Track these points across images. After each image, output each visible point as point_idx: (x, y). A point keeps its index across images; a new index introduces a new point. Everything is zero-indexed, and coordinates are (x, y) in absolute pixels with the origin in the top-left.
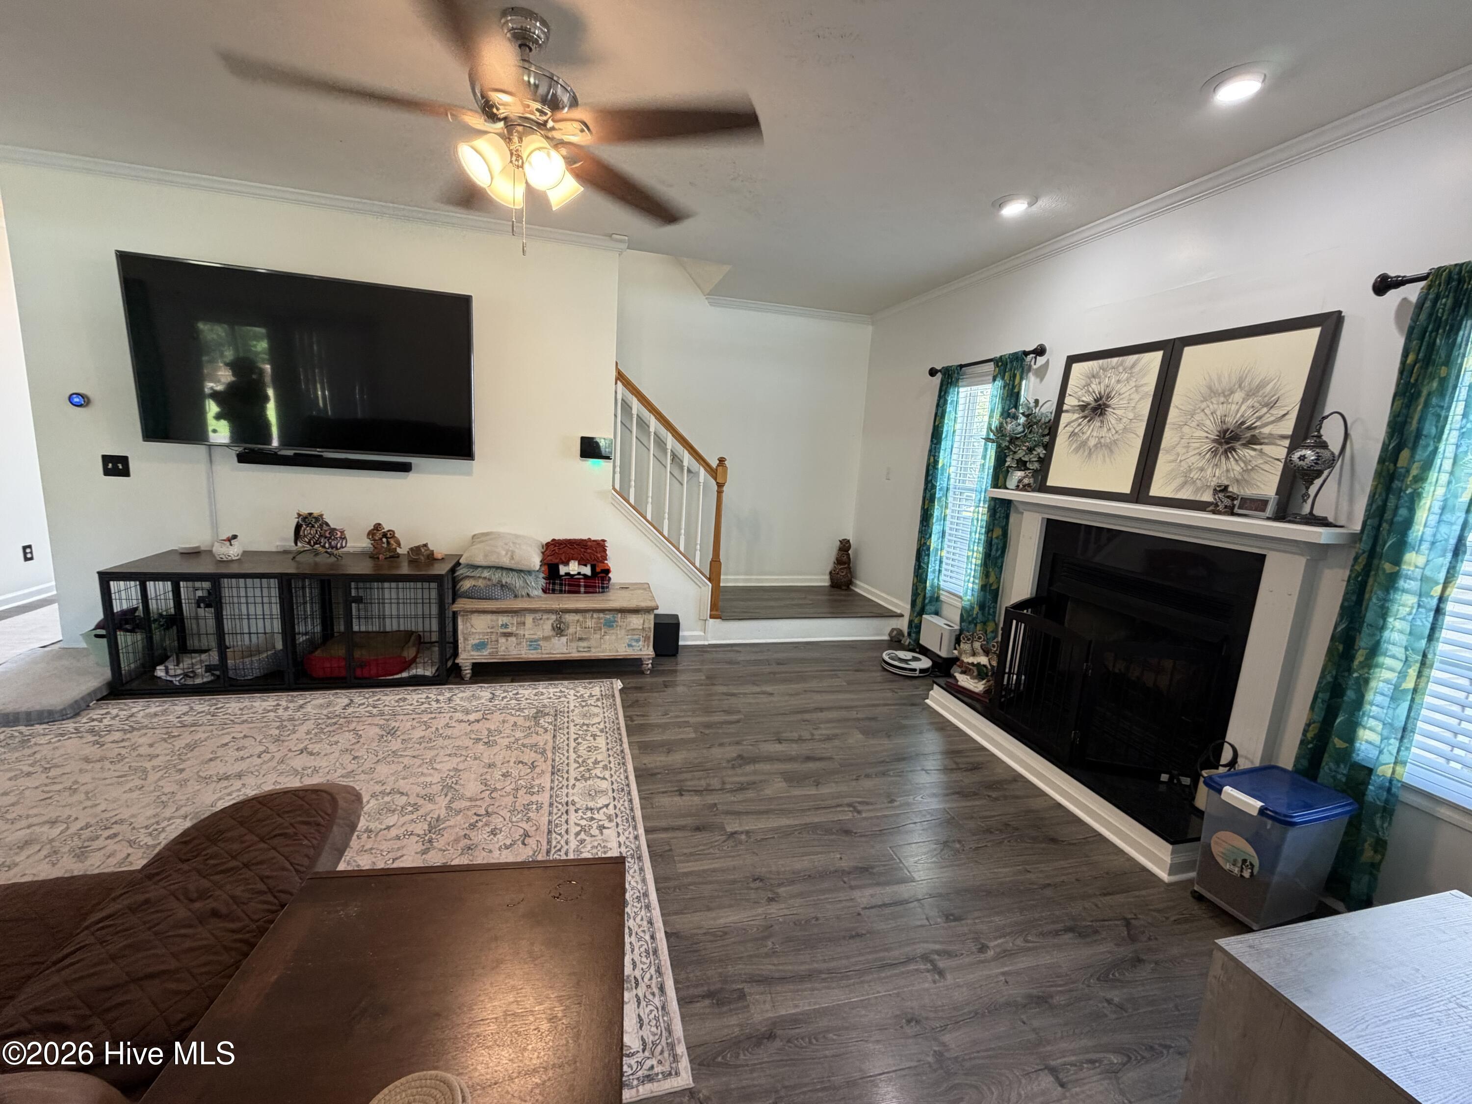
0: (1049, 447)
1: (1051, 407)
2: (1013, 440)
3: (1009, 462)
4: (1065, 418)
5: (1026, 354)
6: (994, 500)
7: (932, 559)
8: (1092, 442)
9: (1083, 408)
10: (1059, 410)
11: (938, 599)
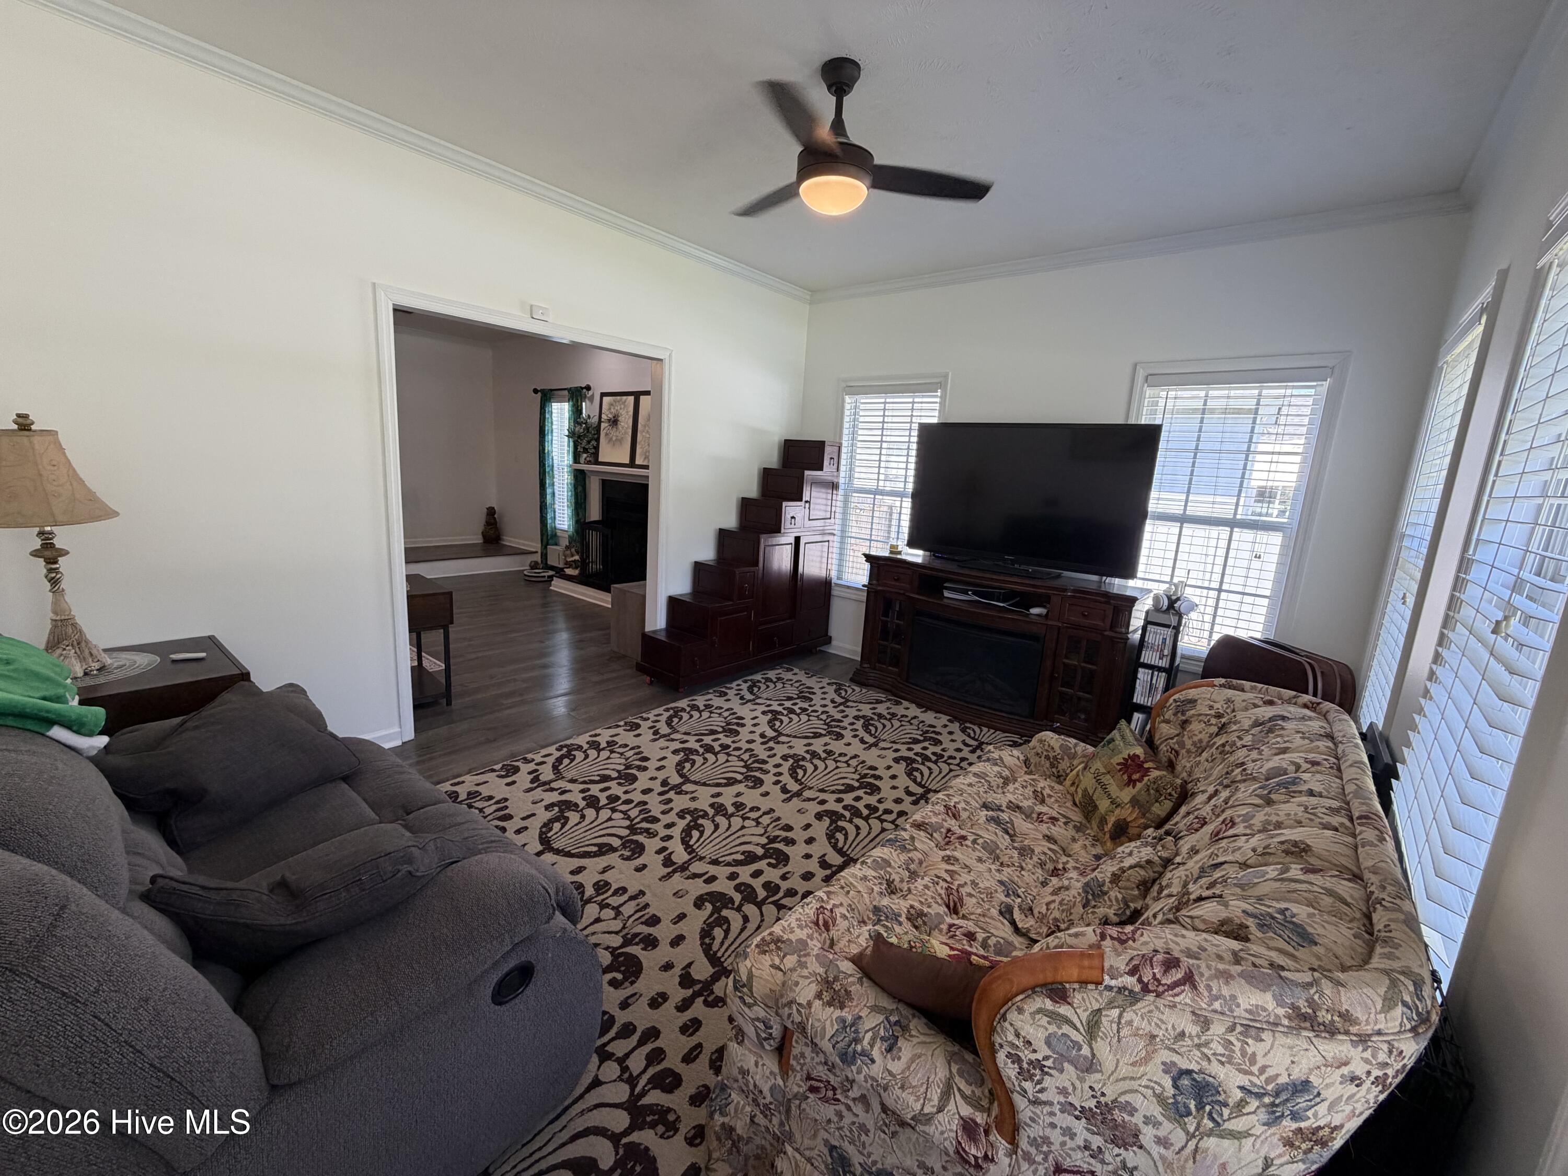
0: (598, 440)
1: (596, 419)
2: (579, 437)
3: (579, 449)
4: (603, 425)
5: (582, 388)
6: (576, 470)
7: (549, 510)
8: (614, 438)
9: (609, 420)
10: (600, 421)
11: (555, 535)
